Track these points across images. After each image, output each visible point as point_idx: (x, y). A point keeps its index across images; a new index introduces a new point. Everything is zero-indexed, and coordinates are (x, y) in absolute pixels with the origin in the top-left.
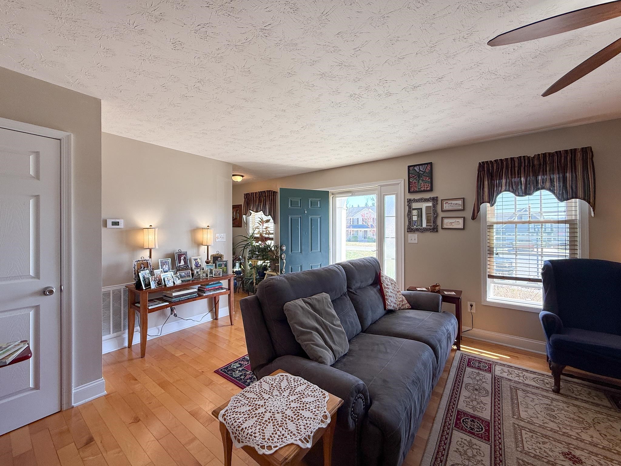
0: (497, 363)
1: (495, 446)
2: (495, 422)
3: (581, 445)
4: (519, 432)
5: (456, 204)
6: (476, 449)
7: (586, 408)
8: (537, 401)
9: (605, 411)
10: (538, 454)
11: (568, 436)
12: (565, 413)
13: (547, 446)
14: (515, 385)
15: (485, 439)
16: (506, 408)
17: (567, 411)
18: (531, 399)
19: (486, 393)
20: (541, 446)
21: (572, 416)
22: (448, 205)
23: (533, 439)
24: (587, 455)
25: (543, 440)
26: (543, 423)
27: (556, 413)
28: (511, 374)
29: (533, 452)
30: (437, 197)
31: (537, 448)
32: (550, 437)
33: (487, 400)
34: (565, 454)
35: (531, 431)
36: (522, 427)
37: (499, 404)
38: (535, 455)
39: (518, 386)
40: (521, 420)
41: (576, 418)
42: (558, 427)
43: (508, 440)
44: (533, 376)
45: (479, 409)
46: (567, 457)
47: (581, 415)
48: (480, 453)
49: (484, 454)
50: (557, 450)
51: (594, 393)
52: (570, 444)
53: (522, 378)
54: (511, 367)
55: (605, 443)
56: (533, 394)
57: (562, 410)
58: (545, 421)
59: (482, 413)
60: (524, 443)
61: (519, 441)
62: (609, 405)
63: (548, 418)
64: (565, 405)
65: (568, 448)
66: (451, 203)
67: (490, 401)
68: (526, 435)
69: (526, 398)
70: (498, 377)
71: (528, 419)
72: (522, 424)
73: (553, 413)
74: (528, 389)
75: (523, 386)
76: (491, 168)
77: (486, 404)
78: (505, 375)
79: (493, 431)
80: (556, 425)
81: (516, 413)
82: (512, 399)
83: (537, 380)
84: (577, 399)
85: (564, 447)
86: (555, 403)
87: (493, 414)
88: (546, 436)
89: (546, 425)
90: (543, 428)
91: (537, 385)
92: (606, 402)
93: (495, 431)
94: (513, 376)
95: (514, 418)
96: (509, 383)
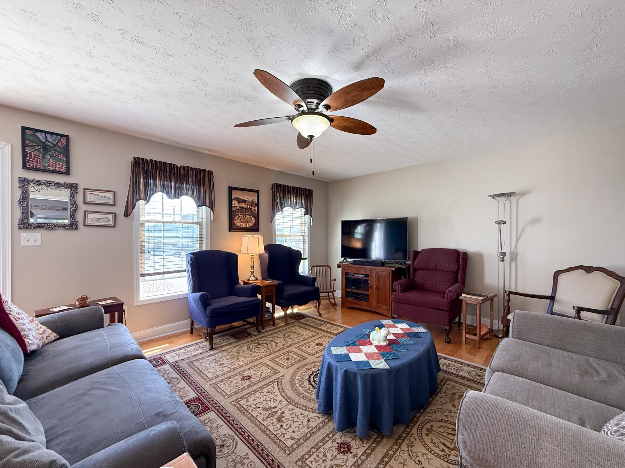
0: (164, 353)
1: (215, 408)
2: (200, 394)
3: (243, 369)
4: (217, 387)
5: (105, 197)
6: (208, 422)
7: (229, 349)
8: (208, 362)
9: (236, 344)
10: (235, 390)
11: (236, 369)
12: (225, 358)
13: (234, 382)
14: (189, 361)
15: (207, 410)
16: (198, 379)
17: (224, 356)
18: (204, 363)
19: (177, 380)
20: (232, 385)
21: (228, 357)
22: (94, 196)
23: (226, 385)
24: (248, 371)
25: (230, 381)
26: (222, 372)
27: (221, 361)
28: (180, 355)
29: (232, 391)
30: (77, 184)
31: (232, 388)
32: (231, 376)
33: (183, 384)
34: (243, 379)
35: (222, 381)
36: (216, 383)
37: (192, 380)
38: (234, 392)
39: (191, 360)
40: (212, 380)
41: (230, 357)
42: (229, 367)
43: (217, 398)
44: (193, 347)
45: (184, 394)
46: (245, 380)
47: (231, 354)
48: (213, 422)
49: (216, 420)
50: (239, 379)
51: (225, 338)
52: (240, 372)
53: (188, 354)
54: (175, 350)
55: (249, 360)
56: (202, 359)
57: (222, 357)
58: (222, 370)
59: (188, 396)
60: (225, 391)
61: (222, 393)
62: (235, 340)
63: (221, 367)
64: (221, 354)
65: (241, 375)
66: (98, 195)
67: (185, 383)
68: (221, 386)
69: (202, 364)
70: (175, 363)
71: (214, 376)
72: (214, 381)
73: (221, 362)
74: (198, 358)
75: (193, 358)
76: (146, 167)
77: (185, 387)
78: (177, 358)
79: (205, 400)
80: (227, 368)
81: (206, 378)
82: (196, 371)
83: (197, 349)
84: (222, 346)
85: (240, 376)
86: (216, 356)
87: (195, 390)
88: (229, 378)
89: (224, 372)
90: (224, 374)
91: (200, 352)
92: (233, 340)
93: (206, 399)
94: (182, 355)
95: (207, 382)
96: (184, 362)
